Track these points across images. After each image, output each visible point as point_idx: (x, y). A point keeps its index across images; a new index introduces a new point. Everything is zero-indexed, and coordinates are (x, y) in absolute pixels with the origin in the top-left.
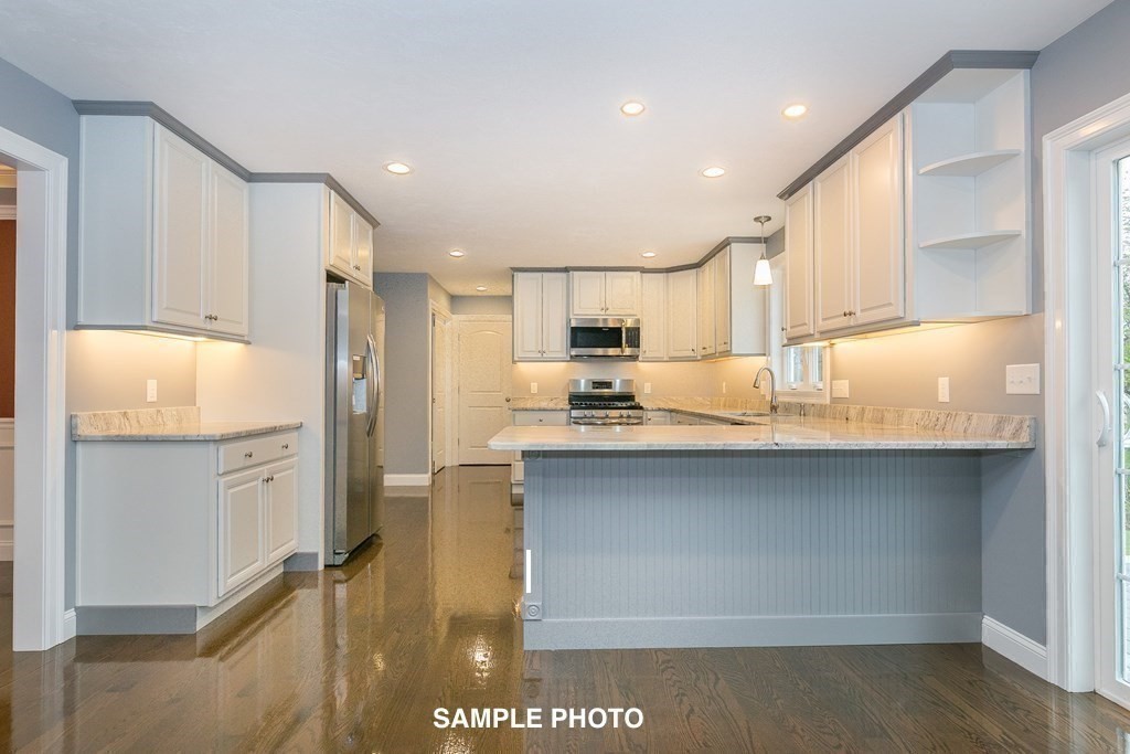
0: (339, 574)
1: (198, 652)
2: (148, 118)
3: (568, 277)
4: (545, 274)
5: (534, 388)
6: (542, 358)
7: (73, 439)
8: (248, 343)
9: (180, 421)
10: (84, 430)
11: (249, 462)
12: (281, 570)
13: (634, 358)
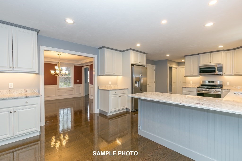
0: (133, 113)
1: (108, 118)
2: (104, 48)
3: (199, 55)
4: (193, 56)
5: (191, 82)
6: (192, 75)
7: (99, 89)
8: (122, 76)
9: (114, 87)
10: (100, 88)
11: (115, 94)
12: (125, 110)
13: (222, 75)
